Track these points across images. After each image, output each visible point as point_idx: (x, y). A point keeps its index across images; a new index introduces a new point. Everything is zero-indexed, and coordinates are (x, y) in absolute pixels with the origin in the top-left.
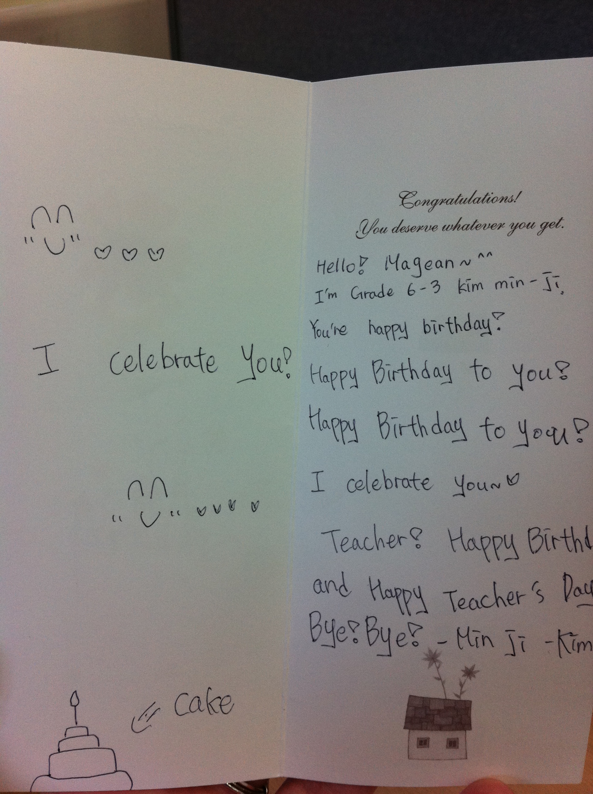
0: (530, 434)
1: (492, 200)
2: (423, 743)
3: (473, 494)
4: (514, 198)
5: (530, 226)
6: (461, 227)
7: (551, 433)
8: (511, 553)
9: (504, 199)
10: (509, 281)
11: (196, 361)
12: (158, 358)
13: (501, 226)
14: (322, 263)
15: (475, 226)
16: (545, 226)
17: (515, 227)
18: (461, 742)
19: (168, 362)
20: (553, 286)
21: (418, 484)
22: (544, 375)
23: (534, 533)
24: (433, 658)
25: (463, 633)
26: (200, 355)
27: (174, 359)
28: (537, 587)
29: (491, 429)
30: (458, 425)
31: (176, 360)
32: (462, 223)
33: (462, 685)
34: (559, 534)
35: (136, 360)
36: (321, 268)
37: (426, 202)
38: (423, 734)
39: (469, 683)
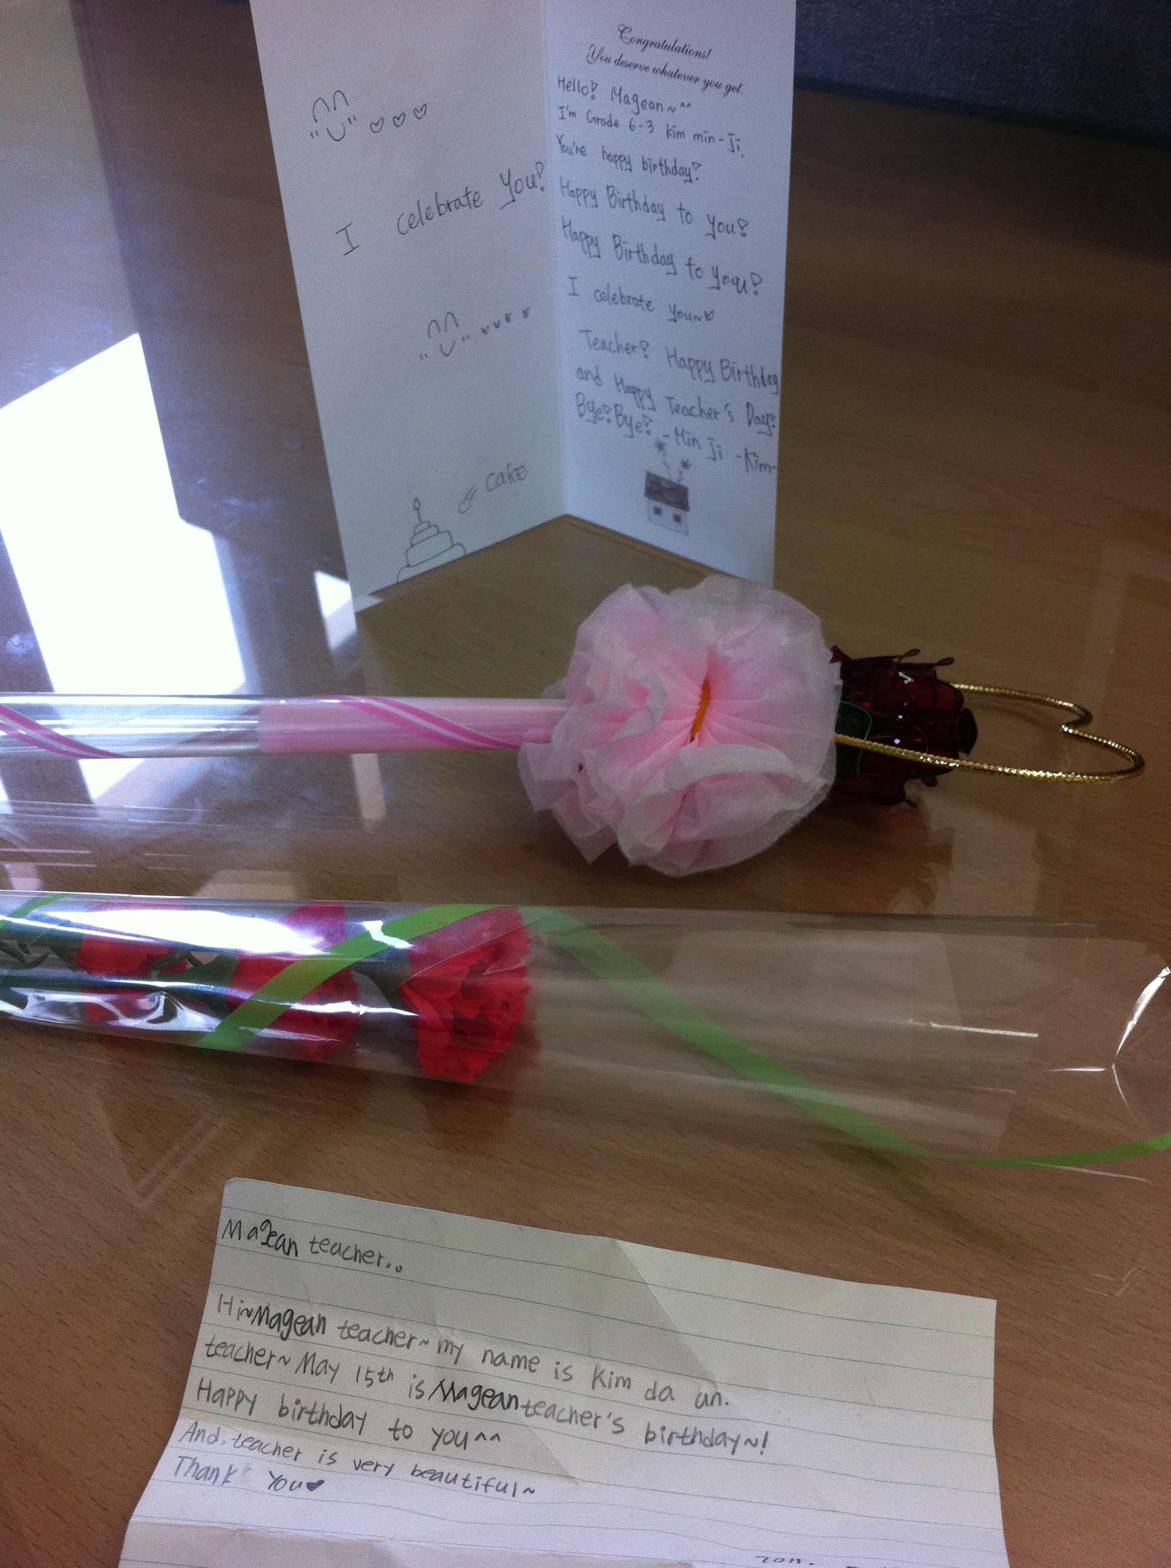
0: (721, 279)
1: (690, 52)
2: (658, 511)
3: (681, 321)
4: (706, 54)
5: (718, 86)
6: (667, 72)
7: (735, 282)
8: (708, 376)
9: (698, 54)
10: (704, 135)
11: (464, 201)
12: (434, 209)
13: (697, 80)
14: (562, 79)
15: (676, 75)
16: (730, 89)
17: (707, 84)
18: (683, 518)
19: (443, 209)
20: (736, 149)
21: (644, 304)
22: (730, 228)
23: (725, 364)
24: (660, 446)
25: (680, 432)
26: (467, 194)
27: (447, 205)
28: (729, 408)
29: (693, 268)
30: (669, 260)
31: (449, 204)
32: (668, 69)
33: (681, 473)
34: (743, 369)
35: (417, 217)
36: (561, 83)
37: (639, 41)
38: (659, 505)
39: (685, 473)
